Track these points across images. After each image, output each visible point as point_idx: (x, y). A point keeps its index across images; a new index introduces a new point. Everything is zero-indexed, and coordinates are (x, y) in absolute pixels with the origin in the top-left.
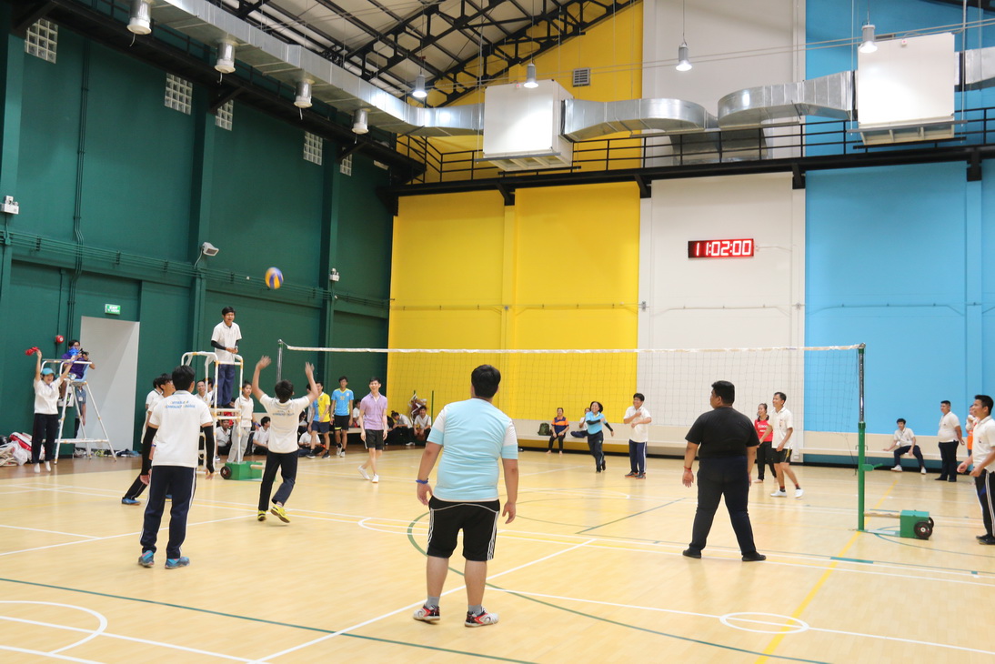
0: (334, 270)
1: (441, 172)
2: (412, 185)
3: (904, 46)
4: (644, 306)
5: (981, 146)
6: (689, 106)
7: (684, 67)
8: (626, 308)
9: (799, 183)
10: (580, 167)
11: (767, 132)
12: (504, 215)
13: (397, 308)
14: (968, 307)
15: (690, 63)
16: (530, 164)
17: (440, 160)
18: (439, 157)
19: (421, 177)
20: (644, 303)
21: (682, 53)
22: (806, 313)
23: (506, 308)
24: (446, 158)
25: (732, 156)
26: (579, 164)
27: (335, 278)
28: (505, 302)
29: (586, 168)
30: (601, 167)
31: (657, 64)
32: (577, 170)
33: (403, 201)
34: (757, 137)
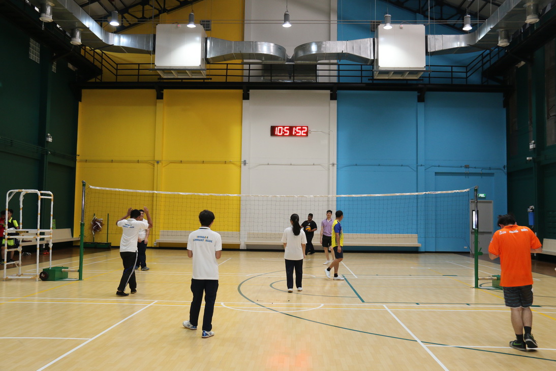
0: (49, 134)
1: (117, 75)
2: (96, 82)
3: (401, 28)
4: (245, 163)
5: (427, 84)
6: (280, 49)
7: (287, 25)
8: (233, 164)
9: (333, 97)
10: (211, 79)
11: (319, 67)
12: (156, 105)
13: (81, 161)
14: (419, 167)
15: (291, 23)
16: (179, 74)
17: (116, 67)
18: (115, 66)
19: (99, 77)
20: (245, 161)
21: (286, 18)
22: (337, 169)
23: (158, 162)
24: (120, 67)
25: (298, 79)
26: (211, 77)
27: (50, 140)
28: (157, 158)
29: (215, 79)
30: (223, 79)
31: (252, 22)
32: (210, 81)
33: (85, 92)
34: (312, 69)
